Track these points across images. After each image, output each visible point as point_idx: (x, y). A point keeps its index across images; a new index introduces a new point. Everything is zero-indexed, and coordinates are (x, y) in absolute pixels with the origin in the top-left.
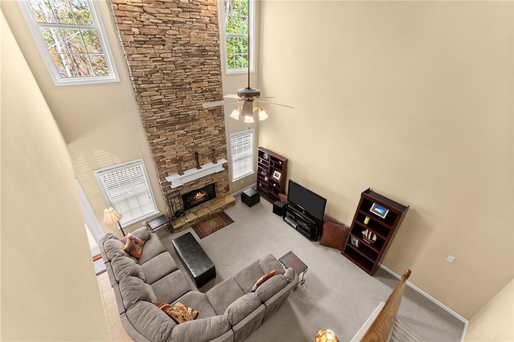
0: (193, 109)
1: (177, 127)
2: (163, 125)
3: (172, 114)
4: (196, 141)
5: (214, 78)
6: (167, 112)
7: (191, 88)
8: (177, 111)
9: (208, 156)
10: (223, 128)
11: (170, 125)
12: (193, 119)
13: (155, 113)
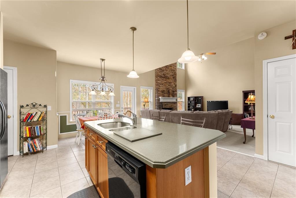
0: (169, 75)
1: (164, 79)
2: (161, 77)
3: (163, 75)
4: (169, 87)
5: (174, 67)
6: (162, 73)
7: (169, 68)
8: (165, 74)
9: (171, 94)
10: (176, 85)
11: (163, 77)
12: (168, 78)
13: (160, 72)
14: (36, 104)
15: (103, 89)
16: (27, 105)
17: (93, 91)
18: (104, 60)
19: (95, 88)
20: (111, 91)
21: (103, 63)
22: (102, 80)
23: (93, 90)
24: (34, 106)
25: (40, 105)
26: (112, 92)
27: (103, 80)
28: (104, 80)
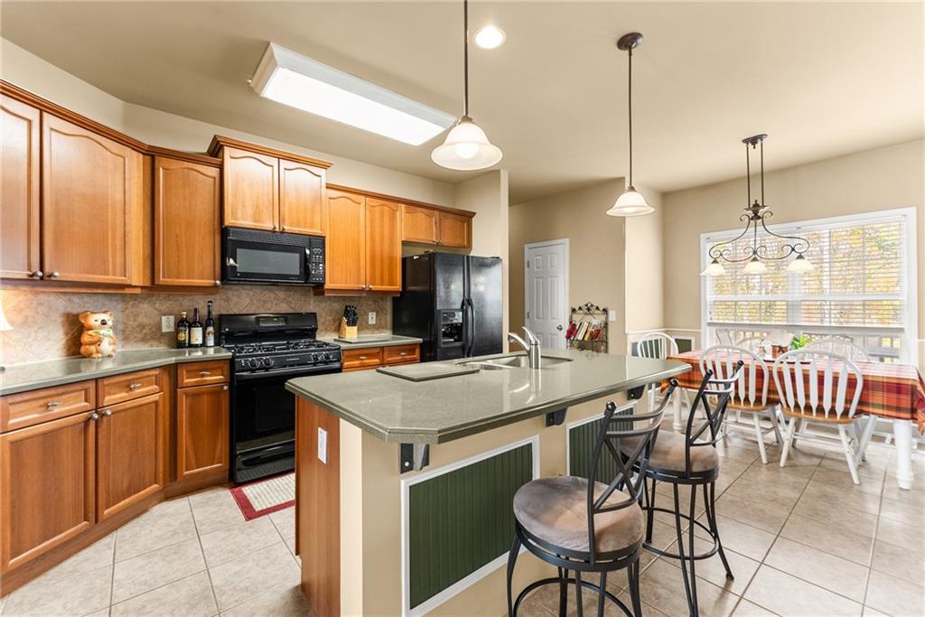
14: (592, 306)
15: (755, 252)
16: (580, 308)
17: (715, 265)
18: (761, 137)
19: (721, 255)
20: (795, 255)
21: (755, 152)
22: (752, 219)
23: (715, 262)
24: (588, 309)
25: (597, 308)
26: (800, 257)
27: (756, 217)
28: (759, 218)
